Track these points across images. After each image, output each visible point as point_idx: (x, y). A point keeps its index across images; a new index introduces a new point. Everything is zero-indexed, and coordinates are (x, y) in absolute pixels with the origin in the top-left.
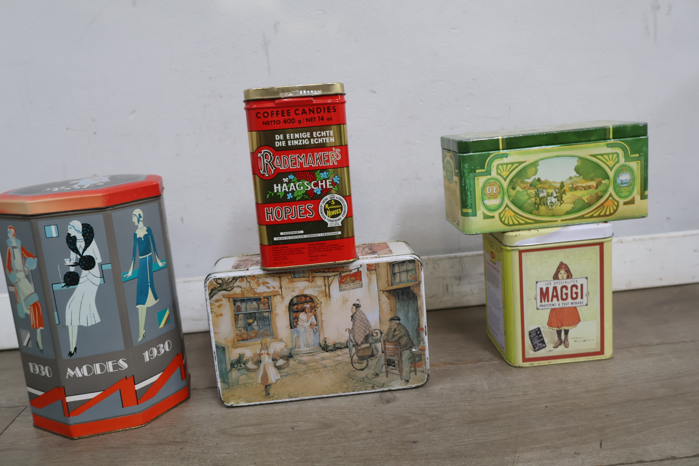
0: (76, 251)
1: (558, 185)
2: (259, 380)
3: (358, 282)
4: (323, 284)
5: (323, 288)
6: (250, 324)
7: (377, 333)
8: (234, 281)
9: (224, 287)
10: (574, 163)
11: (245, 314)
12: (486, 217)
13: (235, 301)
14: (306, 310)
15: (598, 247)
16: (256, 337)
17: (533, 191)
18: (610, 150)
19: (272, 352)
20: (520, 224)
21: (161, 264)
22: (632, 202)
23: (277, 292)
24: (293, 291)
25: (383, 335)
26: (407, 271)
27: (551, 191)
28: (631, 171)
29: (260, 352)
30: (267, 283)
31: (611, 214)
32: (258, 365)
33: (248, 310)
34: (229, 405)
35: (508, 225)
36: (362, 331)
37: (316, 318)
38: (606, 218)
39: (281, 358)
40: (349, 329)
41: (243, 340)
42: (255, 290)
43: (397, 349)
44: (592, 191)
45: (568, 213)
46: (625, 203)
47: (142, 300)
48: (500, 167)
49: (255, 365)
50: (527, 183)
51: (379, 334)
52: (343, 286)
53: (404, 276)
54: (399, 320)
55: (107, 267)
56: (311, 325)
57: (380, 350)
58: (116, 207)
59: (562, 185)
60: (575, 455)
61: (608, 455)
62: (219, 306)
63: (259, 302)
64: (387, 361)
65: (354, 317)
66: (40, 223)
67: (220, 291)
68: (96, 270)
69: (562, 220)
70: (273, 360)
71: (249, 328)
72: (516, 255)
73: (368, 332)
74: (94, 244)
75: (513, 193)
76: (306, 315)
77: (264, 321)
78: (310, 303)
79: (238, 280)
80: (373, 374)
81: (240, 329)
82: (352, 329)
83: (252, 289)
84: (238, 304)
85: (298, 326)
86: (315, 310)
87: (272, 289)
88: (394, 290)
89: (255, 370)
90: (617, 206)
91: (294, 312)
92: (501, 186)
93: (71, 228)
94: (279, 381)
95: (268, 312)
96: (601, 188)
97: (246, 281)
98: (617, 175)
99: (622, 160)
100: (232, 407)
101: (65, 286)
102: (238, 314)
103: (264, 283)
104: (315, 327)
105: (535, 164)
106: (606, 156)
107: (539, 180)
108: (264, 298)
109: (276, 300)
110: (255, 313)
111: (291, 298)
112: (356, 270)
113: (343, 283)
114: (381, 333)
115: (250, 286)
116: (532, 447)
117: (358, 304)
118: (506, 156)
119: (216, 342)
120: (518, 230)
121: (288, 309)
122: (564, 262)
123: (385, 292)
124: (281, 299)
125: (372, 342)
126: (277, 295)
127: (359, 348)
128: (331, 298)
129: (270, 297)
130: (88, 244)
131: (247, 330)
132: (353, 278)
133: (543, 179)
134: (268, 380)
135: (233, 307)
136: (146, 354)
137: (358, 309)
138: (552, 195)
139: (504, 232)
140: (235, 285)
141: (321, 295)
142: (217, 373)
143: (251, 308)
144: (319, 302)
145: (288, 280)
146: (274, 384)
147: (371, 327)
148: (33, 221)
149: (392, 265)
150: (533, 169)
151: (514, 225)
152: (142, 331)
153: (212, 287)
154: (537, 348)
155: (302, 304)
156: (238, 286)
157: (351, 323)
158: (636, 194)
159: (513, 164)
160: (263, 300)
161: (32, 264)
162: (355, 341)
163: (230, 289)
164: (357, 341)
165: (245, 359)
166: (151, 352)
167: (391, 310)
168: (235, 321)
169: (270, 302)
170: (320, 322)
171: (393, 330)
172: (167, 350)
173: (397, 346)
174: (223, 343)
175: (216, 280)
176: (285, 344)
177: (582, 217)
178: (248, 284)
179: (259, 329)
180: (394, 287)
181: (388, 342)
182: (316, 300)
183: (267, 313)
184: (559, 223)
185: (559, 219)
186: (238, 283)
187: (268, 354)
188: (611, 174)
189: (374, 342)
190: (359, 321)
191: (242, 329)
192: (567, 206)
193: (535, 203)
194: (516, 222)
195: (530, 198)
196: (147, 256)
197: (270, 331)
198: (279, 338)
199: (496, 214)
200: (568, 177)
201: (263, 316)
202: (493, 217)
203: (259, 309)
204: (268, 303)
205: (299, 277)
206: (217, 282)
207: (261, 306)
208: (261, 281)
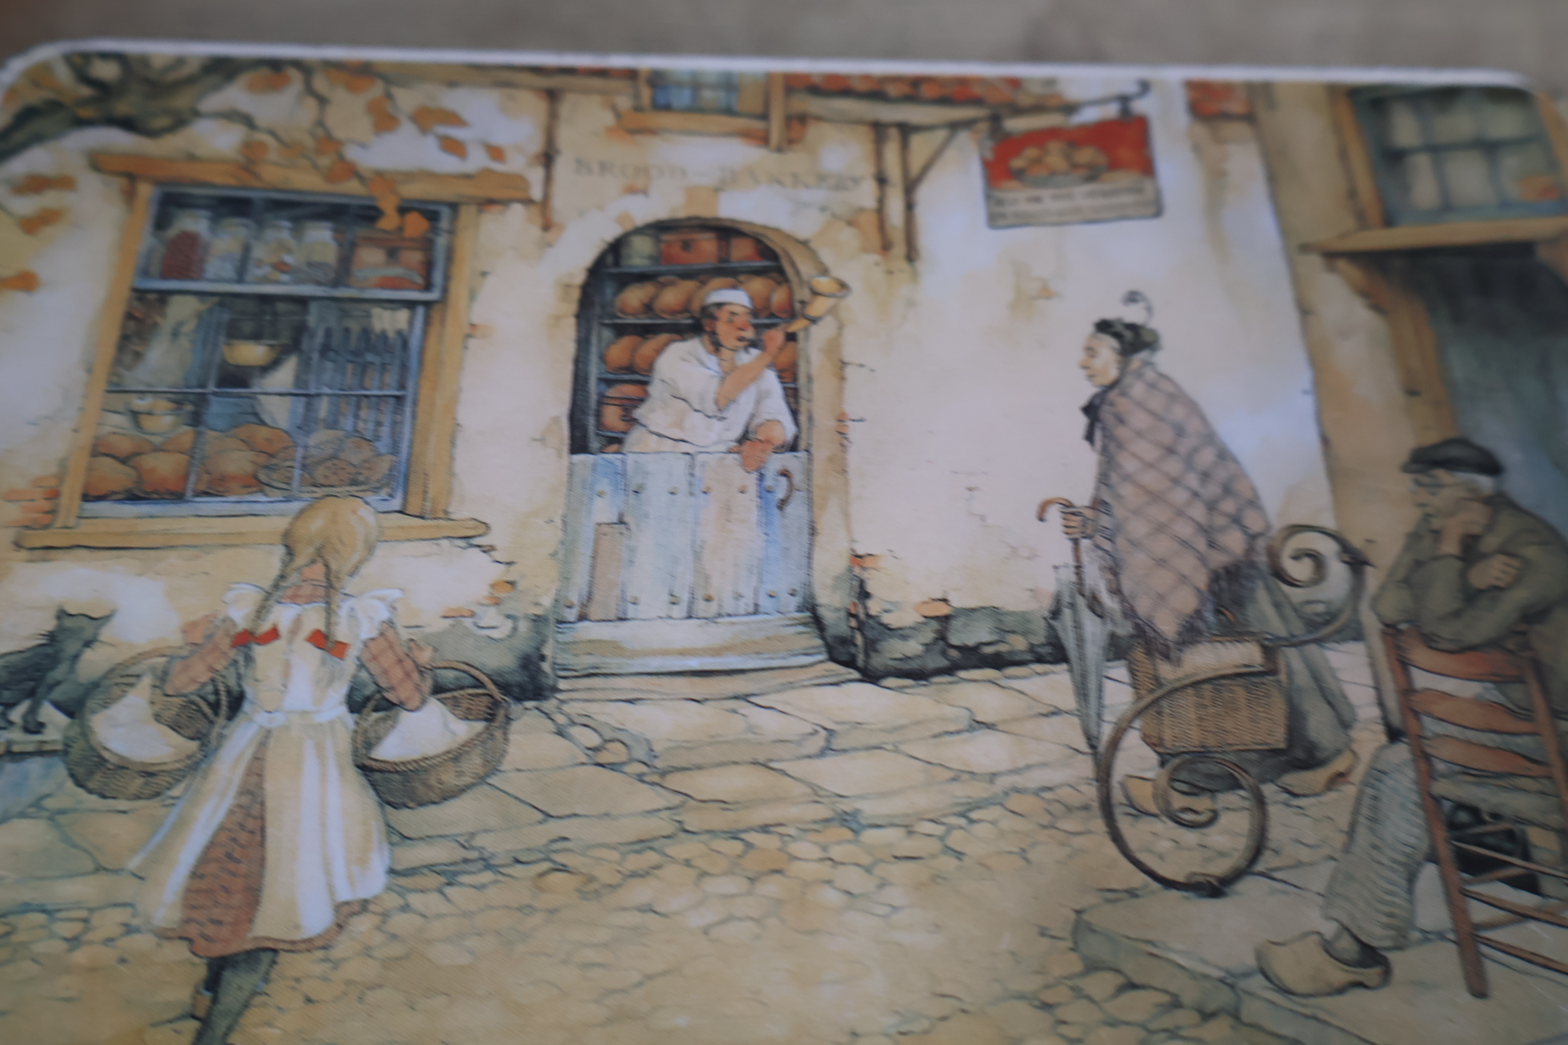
2: (169, 895)
3: (1124, 179)
4: (866, 169)
5: (867, 195)
6: (236, 377)
7: (1315, 557)
9: (123, 107)
11: (225, 299)
13: (171, 203)
14: (722, 328)
16: (255, 483)
19: (367, 631)
23: (517, 181)
24: (631, 190)
25: (1373, 579)
26: (1489, 148)
29: (261, 611)
30: (454, 119)
32: (200, 737)
33: (254, 272)
36: (1185, 530)
37: (792, 395)
39: (438, 689)
40: (1068, 508)
41: (132, 497)
42: (353, 153)
43: (1524, 713)
49: (175, 727)
51: (1338, 571)
52: (1017, 197)
54: (1491, 466)
56: (744, 438)
57: (1366, 709)
62: (36, 223)
63: (361, 231)
64: (1453, 826)
65: (1106, 413)
70: (356, 704)
71: (217, 408)
73: (1234, 542)
76: (712, 361)
77: (364, 367)
78: (758, 285)
80: (1327, 947)
81: (140, 404)
82: (1099, 504)
83: (328, 142)
84: (193, 222)
85: (635, 438)
86: (791, 337)
87: (477, 160)
88: (1417, 256)
91: (621, 330)
94: (362, 925)
95: (411, 305)
102: (164, 296)
103: (425, 119)
104: (777, 462)
108: (403, 210)
109: (495, 235)
110: (302, 302)
111: (612, 232)
112: (1111, 111)
113: (1018, 175)
114: (1357, 562)
115: (320, 123)
117: (1133, 327)
121: (572, 307)
123: (1342, 264)
124: (535, 232)
125: (1277, 627)
126: (504, 203)
127: (1166, 671)
128: (921, 266)
129: (454, 207)
131: (196, 420)
132: (1086, 155)
134: (253, 895)
135: (145, 240)
137: (1137, 359)
140: (215, 101)
141: (848, 236)
143: (281, 267)
144: (823, 283)
145: (608, 119)
146: (309, 945)
147: (1254, 503)
149: (1367, 101)
155: (689, 285)
156: (233, 116)
157: (1087, 460)
160: (389, 222)
162: (1130, 613)
164: (1143, 607)
165: (94, 660)
167: (1412, 392)
168: (125, 338)
169: (441, 241)
170: (824, 421)
171: (1450, 547)
173: (1517, 692)
176: (497, 572)
178: (308, 112)
179: (307, 424)
180: (1402, 236)
181: (1429, 641)
182: (806, 268)
183: (403, 315)
186: (235, 95)
187: (321, 640)
189: (1298, 628)
190: (1147, 450)
191: (163, 405)
197: (395, 449)
198: (461, 511)
201: (366, 332)
203: (343, 271)
204: (427, 245)
205: (697, 109)
206: (84, 78)
207: (370, 258)
208: (407, 99)
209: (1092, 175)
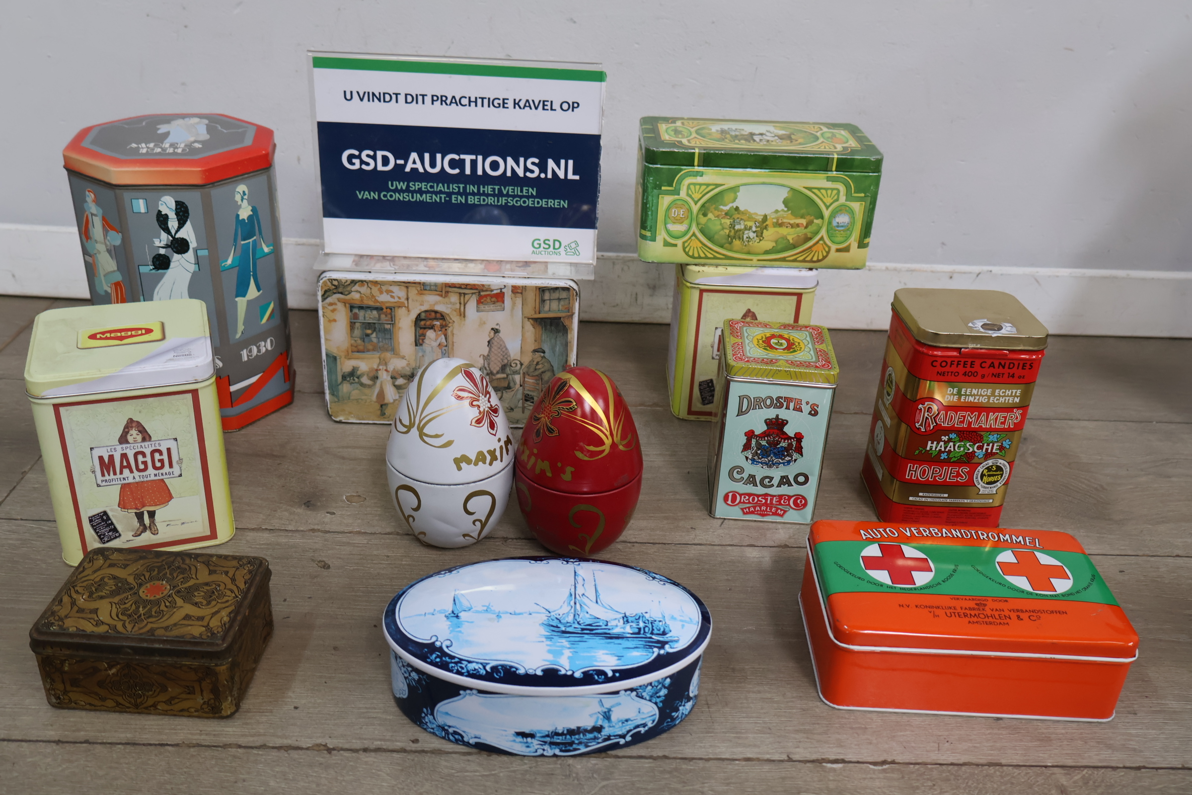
0: (168, 231)
1: (760, 218)
2: (374, 398)
3: (499, 304)
4: (458, 302)
5: (458, 306)
6: (368, 335)
7: (516, 364)
8: (353, 284)
9: (340, 290)
10: (784, 193)
11: (363, 323)
12: (666, 244)
13: (352, 307)
14: (436, 328)
15: (795, 298)
16: (374, 350)
17: (727, 222)
18: (829, 185)
19: (392, 369)
20: (706, 258)
21: (266, 250)
22: (847, 249)
23: (403, 303)
24: (421, 305)
25: (523, 367)
26: (559, 299)
27: (749, 224)
28: (851, 212)
29: (378, 366)
30: (392, 292)
31: (818, 261)
32: (374, 382)
33: (366, 319)
34: (338, 419)
35: (693, 257)
36: (499, 359)
37: (446, 339)
38: (813, 265)
39: (402, 376)
40: (484, 356)
41: (358, 352)
42: (377, 298)
43: (538, 384)
44: (801, 231)
45: (767, 252)
46: (838, 250)
47: (242, 290)
48: (692, 187)
49: (371, 380)
50: (722, 210)
51: (519, 366)
52: (482, 306)
53: (555, 305)
54: (544, 352)
55: (203, 253)
56: (439, 345)
57: (518, 383)
58: (216, 184)
59: (765, 218)
60: (691, 530)
61: (723, 535)
62: (333, 311)
63: (381, 312)
64: (525, 396)
65: (491, 342)
66: (127, 195)
67: (335, 293)
68: (190, 255)
69: (758, 260)
70: (392, 378)
71: (366, 340)
72: (696, 294)
73: (506, 361)
74: (188, 225)
75: (703, 220)
76: (434, 333)
77: (385, 334)
78: (441, 321)
79: (357, 284)
80: (507, 408)
81: (356, 339)
82: (488, 355)
83: (373, 296)
84: (356, 311)
85: (424, 344)
86: (446, 330)
87: (397, 299)
88: (542, 319)
89: (369, 386)
90: (828, 253)
91: (421, 328)
92: (690, 210)
93: (162, 204)
94: (397, 402)
95: (390, 324)
96: (811, 228)
97: (366, 286)
98: (833, 215)
99: (842, 199)
100: (340, 422)
101: (153, 269)
102: (355, 323)
103: (388, 292)
104: (444, 348)
105: (735, 189)
106: (823, 191)
107: (737, 209)
108: (387, 308)
109: (401, 313)
110: (374, 323)
111: (419, 312)
112: (499, 291)
113: (482, 303)
114: (521, 364)
115: (371, 293)
116: (652, 515)
117: (497, 329)
118: (701, 174)
119: (326, 349)
120: (704, 265)
121: (414, 324)
122: (752, 310)
123: (530, 320)
124: (407, 312)
125: (509, 372)
126: (402, 307)
127: (494, 377)
128: (466, 318)
129: (394, 307)
130: (181, 224)
131: (364, 341)
132: (494, 299)
133: (742, 208)
134: (384, 399)
135: (350, 314)
136: (244, 353)
137: (497, 334)
138: (751, 228)
139: (688, 265)
140: (353, 289)
141: (454, 313)
142: (326, 384)
143: (370, 318)
144: (451, 321)
145: (417, 292)
146: (391, 403)
147: (510, 356)
148: (118, 191)
149: (542, 290)
150: (732, 195)
151: (700, 257)
152: (241, 327)
153: (326, 288)
154: (706, 402)
155: (431, 321)
156: (357, 291)
157: (487, 349)
158: (853, 241)
159: (708, 185)
160: (385, 310)
161: (116, 239)
162: (490, 370)
163: (347, 293)
164: (492, 369)
165: (359, 373)
166: (250, 351)
167: (535, 341)
168: (351, 330)
169: (393, 313)
170: (450, 342)
171: (535, 363)
172: (269, 348)
173: (538, 382)
174: (335, 351)
175: (331, 280)
176: (407, 362)
177: (783, 260)
178: (369, 290)
179: (379, 342)
180: (542, 315)
181: (529, 375)
182: (448, 319)
183: (389, 326)
184: (755, 262)
185: (755, 258)
186: (356, 287)
187: (386, 370)
188: (826, 213)
189: (512, 373)
190: (496, 348)
191: (359, 339)
192: (767, 244)
193: (729, 236)
194: (702, 255)
195: (723, 229)
196: (251, 240)
197: (391, 345)
198: (401, 354)
199: (679, 242)
200: (774, 210)
201: (384, 328)
202: (675, 245)
203: (379, 319)
204: (391, 314)
205: (430, 290)
206: (332, 283)
207: (383, 316)
208: (384, 288)
209: (494, 303)
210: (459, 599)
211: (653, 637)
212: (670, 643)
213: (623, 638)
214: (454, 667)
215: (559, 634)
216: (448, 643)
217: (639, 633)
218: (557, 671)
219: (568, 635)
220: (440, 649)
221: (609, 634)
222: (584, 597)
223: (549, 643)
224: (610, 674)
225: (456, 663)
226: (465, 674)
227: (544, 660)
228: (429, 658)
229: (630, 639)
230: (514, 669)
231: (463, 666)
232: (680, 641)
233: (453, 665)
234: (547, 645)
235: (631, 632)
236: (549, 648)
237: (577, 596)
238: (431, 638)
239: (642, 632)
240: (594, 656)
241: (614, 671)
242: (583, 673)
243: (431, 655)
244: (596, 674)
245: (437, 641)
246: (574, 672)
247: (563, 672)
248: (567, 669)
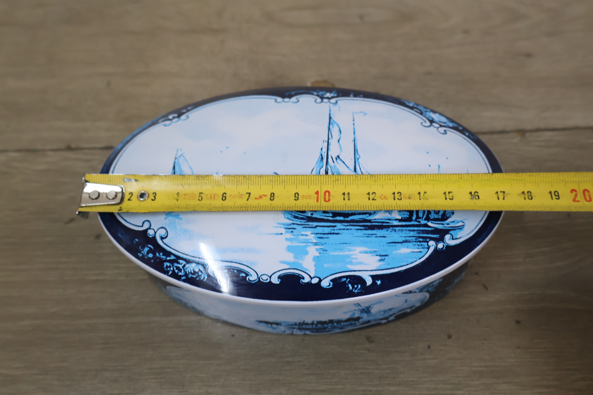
210: (179, 166)
211: (430, 224)
212: (452, 232)
213: (388, 227)
214: (170, 267)
215: (303, 222)
216: (162, 232)
217: (409, 219)
218: (298, 278)
219: (315, 224)
220: (153, 241)
221: (369, 221)
222: (338, 160)
223: (289, 236)
224: (369, 282)
225: (172, 262)
226: (183, 278)
227: (283, 262)
228: (141, 253)
229: (397, 229)
230: (244, 275)
231: (181, 266)
232: (466, 227)
233: (168, 264)
234: (287, 239)
235: (400, 218)
236: (289, 243)
237: (330, 160)
238: (143, 223)
239: (414, 217)
240: (349, 256)
241: (374, 278)
242: (332, 281)
243: (143, 248)
244: (349, 282)
245: (150, 228)
246: (320, 280)
247: (307, 280)
248: (312, 276)
